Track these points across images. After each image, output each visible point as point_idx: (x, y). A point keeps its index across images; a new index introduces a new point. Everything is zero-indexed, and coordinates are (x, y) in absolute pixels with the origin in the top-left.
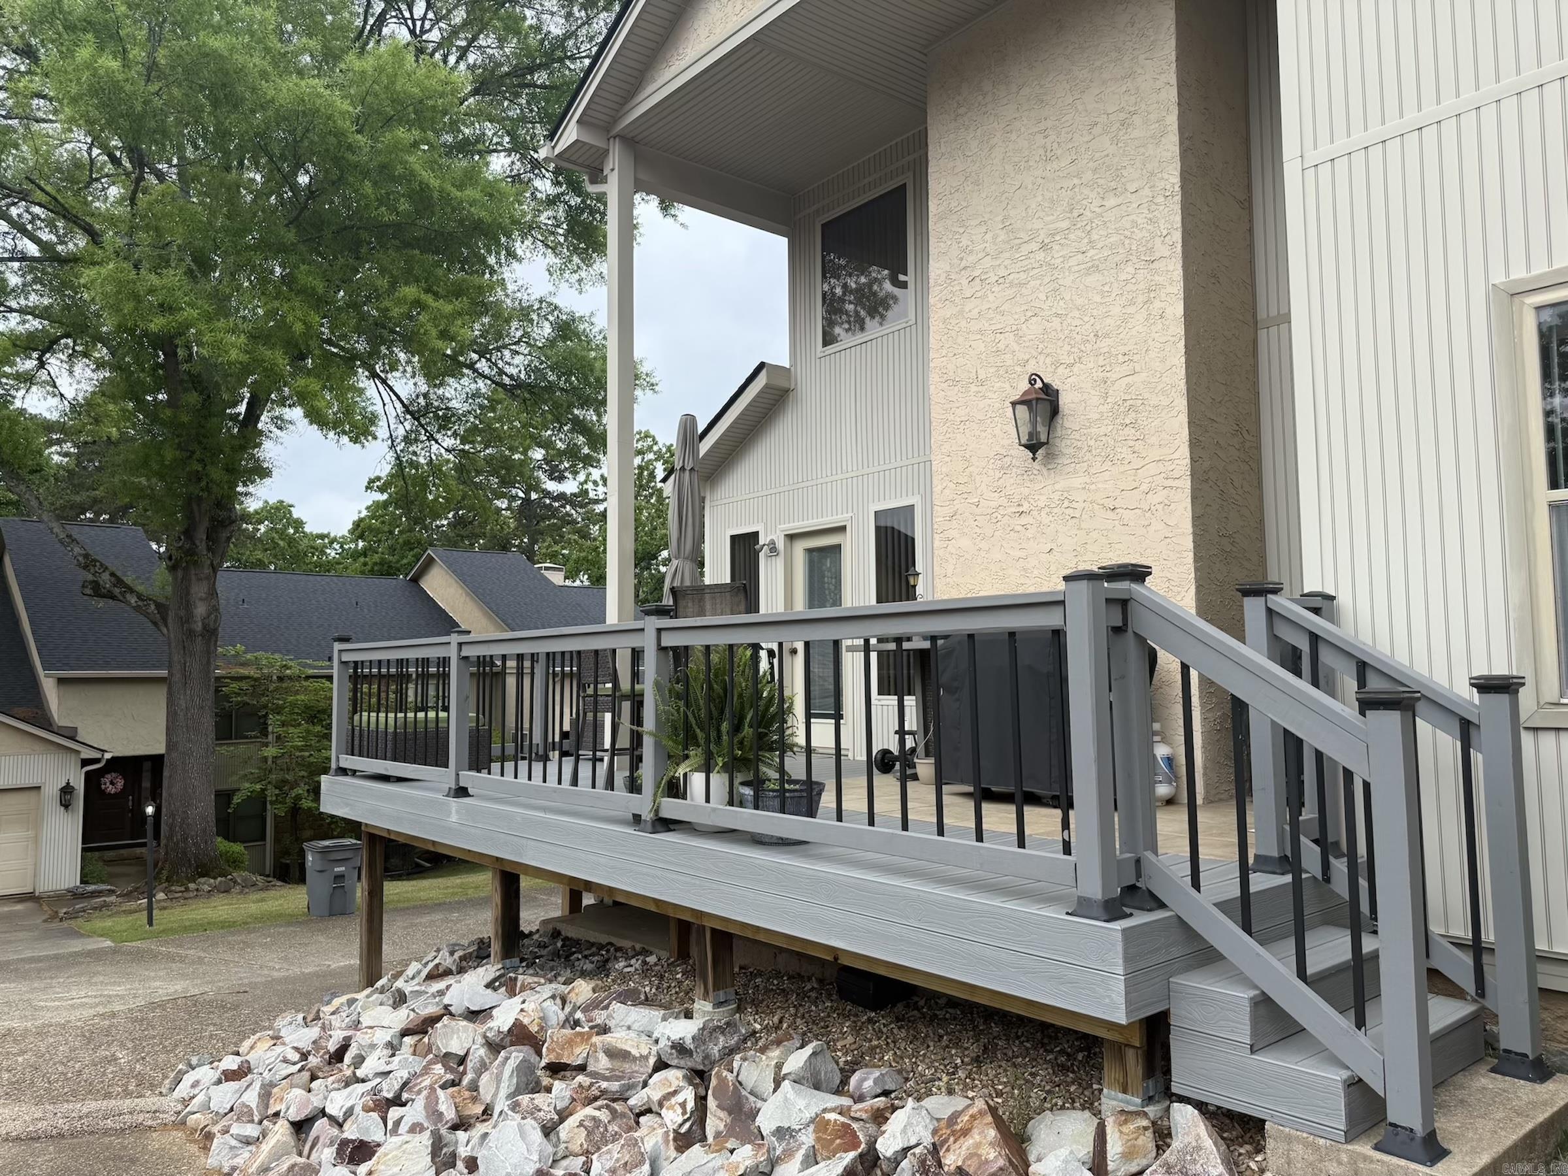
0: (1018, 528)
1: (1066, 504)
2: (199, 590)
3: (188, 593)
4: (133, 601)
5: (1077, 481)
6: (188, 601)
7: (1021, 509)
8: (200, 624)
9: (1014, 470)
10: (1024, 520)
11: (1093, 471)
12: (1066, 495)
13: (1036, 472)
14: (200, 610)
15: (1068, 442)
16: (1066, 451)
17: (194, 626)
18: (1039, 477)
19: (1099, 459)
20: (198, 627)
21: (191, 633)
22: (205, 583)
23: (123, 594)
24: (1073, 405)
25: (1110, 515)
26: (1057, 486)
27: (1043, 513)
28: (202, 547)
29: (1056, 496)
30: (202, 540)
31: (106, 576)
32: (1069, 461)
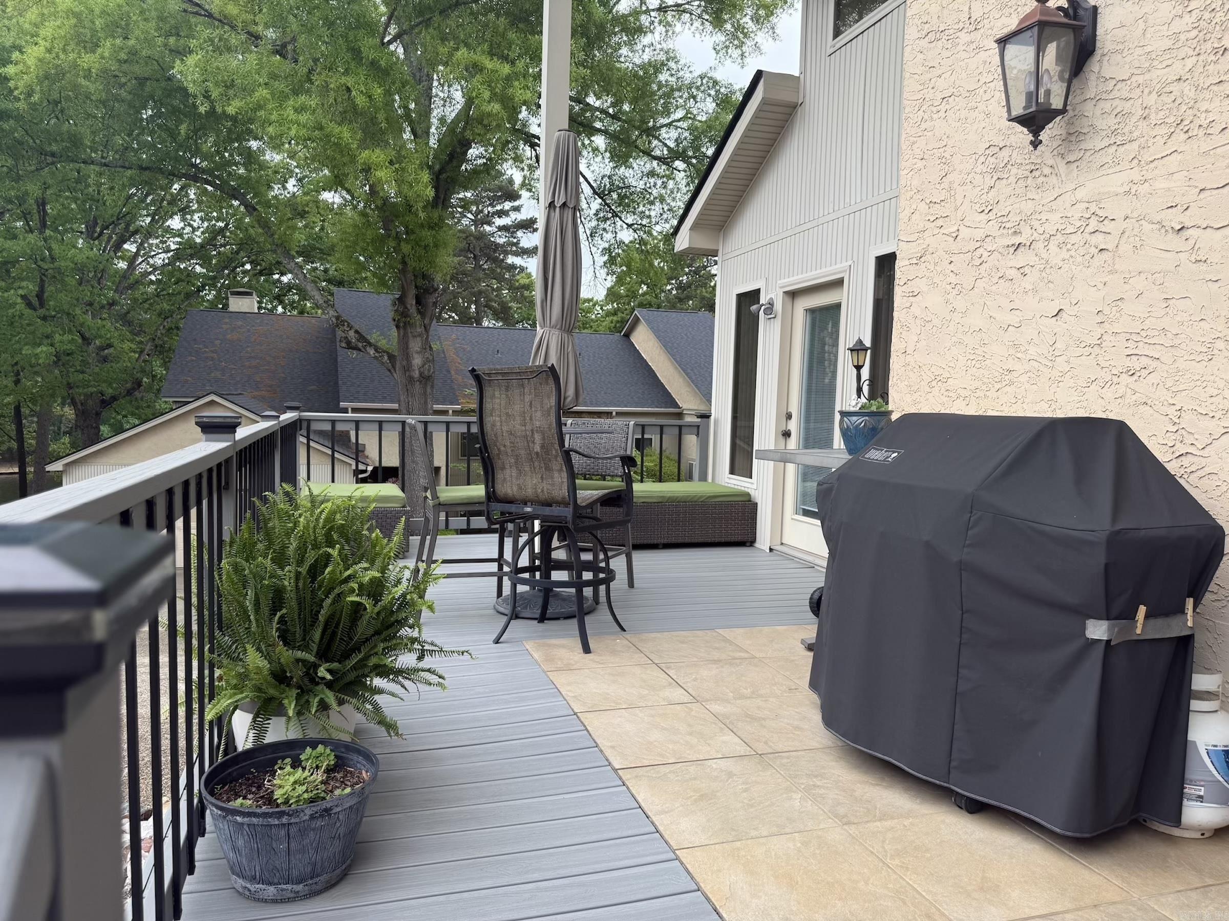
0: (1012, 273)
1: (1093, 224)
2: (415, 345)
3: (407, 348)
4: (372, 353)
5: (1116, 181)
6: (408, 354)
7: (1017, 240)
8: (417, 372)
9: (1014, 171)
10: (1023, 258)
11: (1147, 157)
12: (1093, 207)
13: (1047, 171)
14: (417, 361)
15: (1107, 106)
16: (1101, 124)
17: (413, 374)
18: (1053, 180)
19: (1164, 130)
20: (416, 374)
21: (411, 379)
22: (419, 339)
23: (365, 347)
24: (1120, 33)
25: (1176, 242)
26: (1081, 194)
27: (1052, 246)
28: (413, 310)
29: (1076, 213)
30: (412, 305)
31: (352, 333)
32: (1106, 142)
